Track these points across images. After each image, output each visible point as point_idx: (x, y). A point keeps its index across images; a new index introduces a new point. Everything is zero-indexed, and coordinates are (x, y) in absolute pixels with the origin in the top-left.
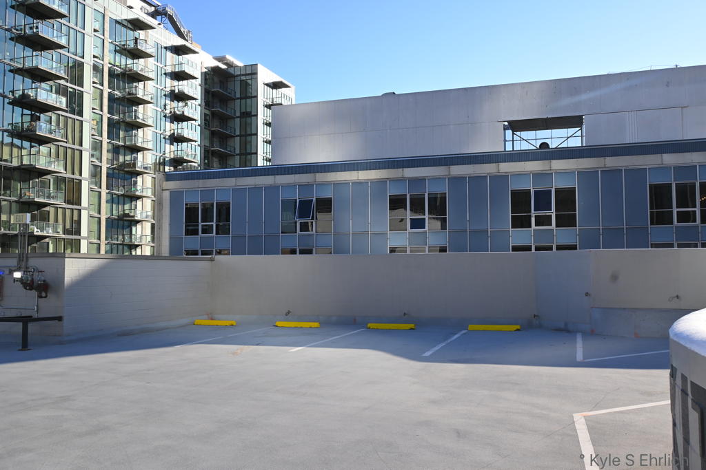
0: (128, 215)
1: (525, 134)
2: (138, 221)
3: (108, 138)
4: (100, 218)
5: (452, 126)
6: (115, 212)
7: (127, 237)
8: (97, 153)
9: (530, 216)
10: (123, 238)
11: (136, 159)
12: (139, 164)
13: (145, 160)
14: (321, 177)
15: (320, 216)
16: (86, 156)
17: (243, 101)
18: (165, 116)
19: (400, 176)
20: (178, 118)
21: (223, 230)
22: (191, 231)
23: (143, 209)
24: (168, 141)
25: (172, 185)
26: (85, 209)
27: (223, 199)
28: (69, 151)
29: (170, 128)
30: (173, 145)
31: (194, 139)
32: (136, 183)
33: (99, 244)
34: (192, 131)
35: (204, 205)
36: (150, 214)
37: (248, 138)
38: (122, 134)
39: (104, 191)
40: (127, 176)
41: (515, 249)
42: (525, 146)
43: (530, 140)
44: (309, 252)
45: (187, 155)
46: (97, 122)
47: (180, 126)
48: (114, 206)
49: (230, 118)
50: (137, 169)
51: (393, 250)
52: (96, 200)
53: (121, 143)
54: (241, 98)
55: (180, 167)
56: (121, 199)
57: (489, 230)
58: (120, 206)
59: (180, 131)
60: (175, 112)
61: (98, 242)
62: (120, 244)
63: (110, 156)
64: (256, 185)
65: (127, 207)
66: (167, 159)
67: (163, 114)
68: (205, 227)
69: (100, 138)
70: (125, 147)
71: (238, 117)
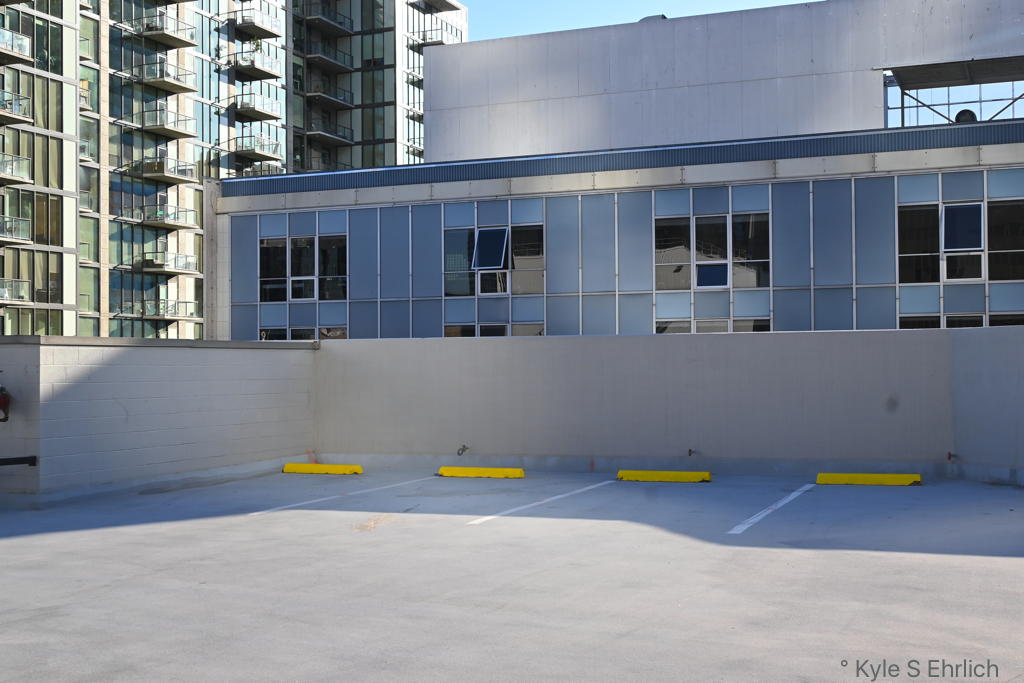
0: (150, 263)
1: (926, 95)
2: (170, 275)
3: (111, 115)
4: (98, 270)
5: (779, 80)
6: (126, 258)
7: (149, 305)
8: (91, 145)
9: (937, 259)
10: (143, 307)
11: (164, 154)
12: (170, 164)
13: (182, 156)
14: (521, 185)
15: (519, 261)
16: (70, 150)
17: (368, 38)
18: (218, 71)
19: (677, 180)
20: (244, 74)
21: (334, 289)
22: (273, 294)
23: (180, 252)
24: (225, 120)
25: (235, 204)
26: (70, 251)
27: (332, 230)
28: (39, 142)
29: (229, 93)
30: (234, 126)
31: (274, 114)
32: (164, 200)
33: (98, 319)
34: (270, 98)
35: (294, 242)
36: (193, 260)
37: (378, 111)
38: (136, 106)
39: (105, 217)
40: (148, 188)
41: (906, 323)
42: (927, 118)
43: (937, 106)
44: (499, 331)
45: (262, 146)
46: (90, 83)
47: (246, 89)
48: (125, 246)
49: (341, 73)
50: (167, 174)
51: (661, 329)
52: (91, 235)
53: (136, 125)
54: (362, 33)
55: (249, 169)
56: (138, 231)
57: (854, 286)
58: (136, 247)
59: (246, 99)
60: (236, 62)
61: (96, 315)
62: (137, 319)
63: (115, 150)
64: (394, 203)
65: (149, 247)
66: (223, 154)
67: (213, 67)
68: (297, 286)
69: (96, 116)
70: (144, 132)
71: (357, 70)
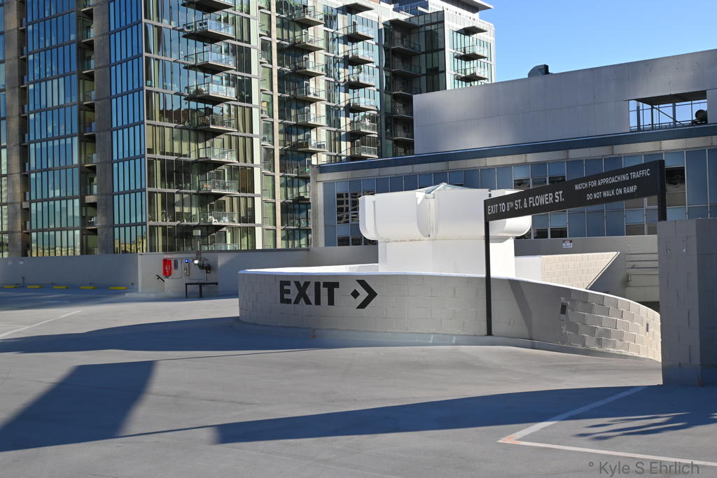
0: (302, 198)
3: (279, 118)
4: (274, 203)
6: (289, 195)
7: (303, 222)
8: (269, 136)
10: (300, 223)
11: (309, 137)
12: (313, 142)
13: (319, 137)
14: (453, 165)
16: (256, 142)
17: (429, 56)
18: (339, 86)
19: (523, 161)
20: (354, 86)
24: (344, 113)
25: (326, 177)
26: (258, 196)
28: (241, 139)
29: (345, 98)
30: (349, 116)
31: (373, 108)
32: (310, 162)
33: (275, 231)
34: (370, 98)
38: (293, 112)
39: (278, 174)
40: (303, 155)
45: (366, 127)
46: (268, 103)
47: (356, 95)
48: (289, 189)
49: (414, 78)
50: (310, 148)
52: (271, 184)
53: (293, 122)
54: (426, 53)
55: (358, 140)
56: (296, 181)
58: (295, 190)
59: (356, 101)
60: (349, 80)
61: (274, 228)
62: (296, 229)
63: (282, 137)
64: (397, 175)
65: (302, 189)
66: (342, 133)
68: (354, 216)
69: (271, 120)
70: (297, 126)
71: (423, 75)
